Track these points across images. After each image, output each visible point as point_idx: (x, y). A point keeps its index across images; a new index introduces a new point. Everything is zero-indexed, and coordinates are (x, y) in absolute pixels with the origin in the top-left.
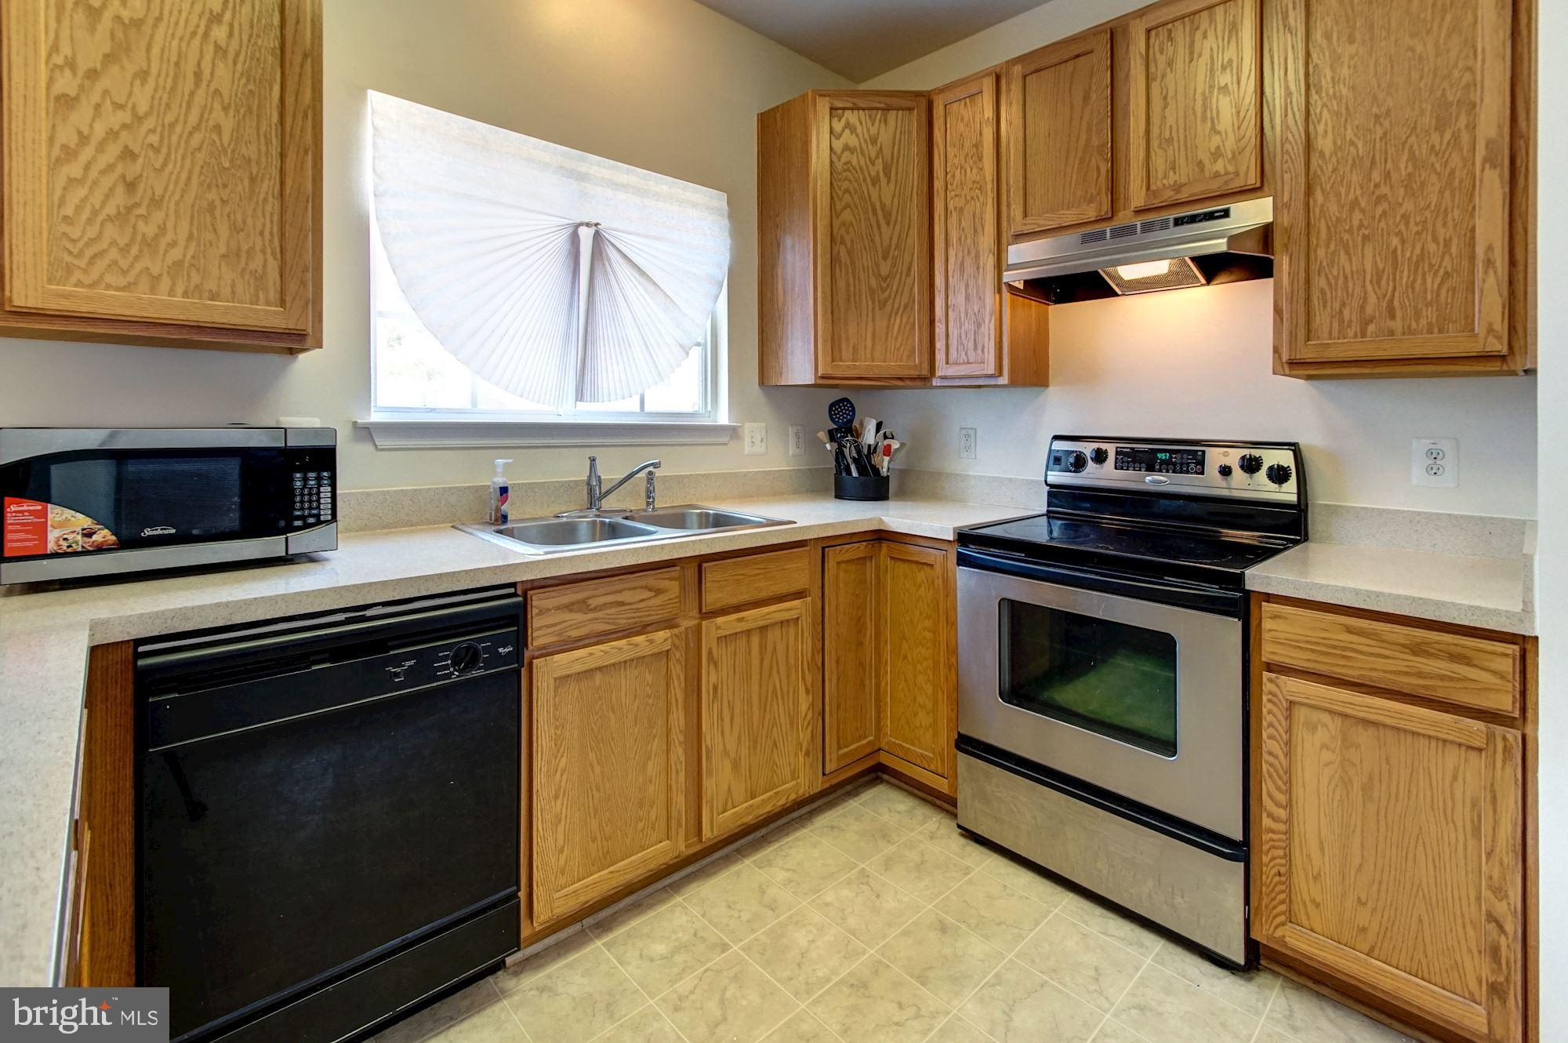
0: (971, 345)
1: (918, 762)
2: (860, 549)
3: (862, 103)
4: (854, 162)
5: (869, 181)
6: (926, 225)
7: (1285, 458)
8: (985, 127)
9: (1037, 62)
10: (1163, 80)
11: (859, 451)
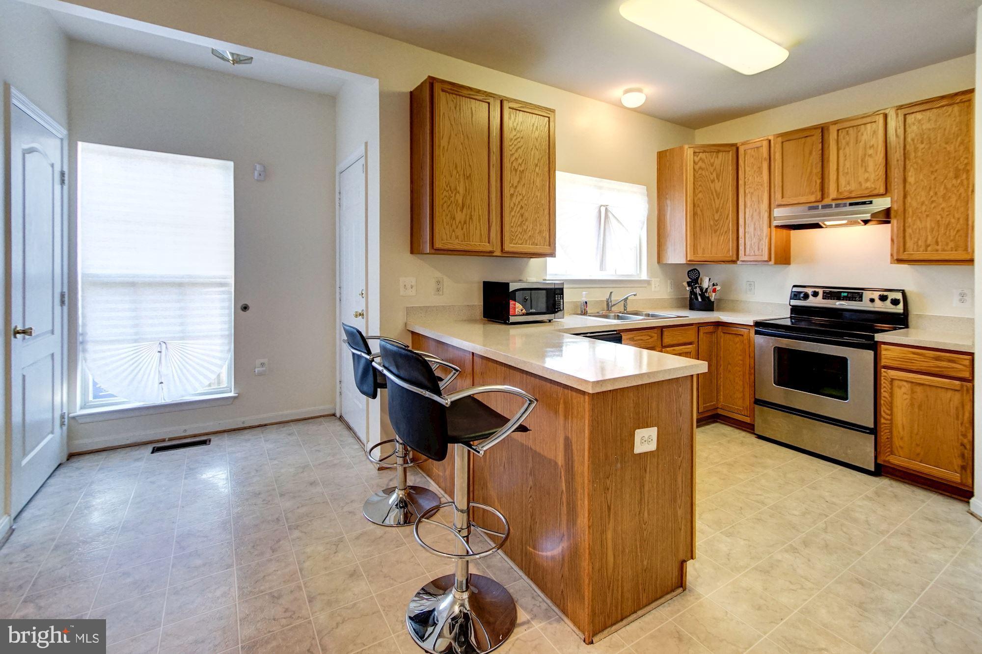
0: (756, 248)
1: (736, 412)
2: (709, 329)
3: (708, 150)
4: (704, 173)
5: (710, 182)
6: (735, 199)
7: (899, 296)
8: (763, 160)
9: (787, 137)
10: (844, 149)
11: (701, 289)
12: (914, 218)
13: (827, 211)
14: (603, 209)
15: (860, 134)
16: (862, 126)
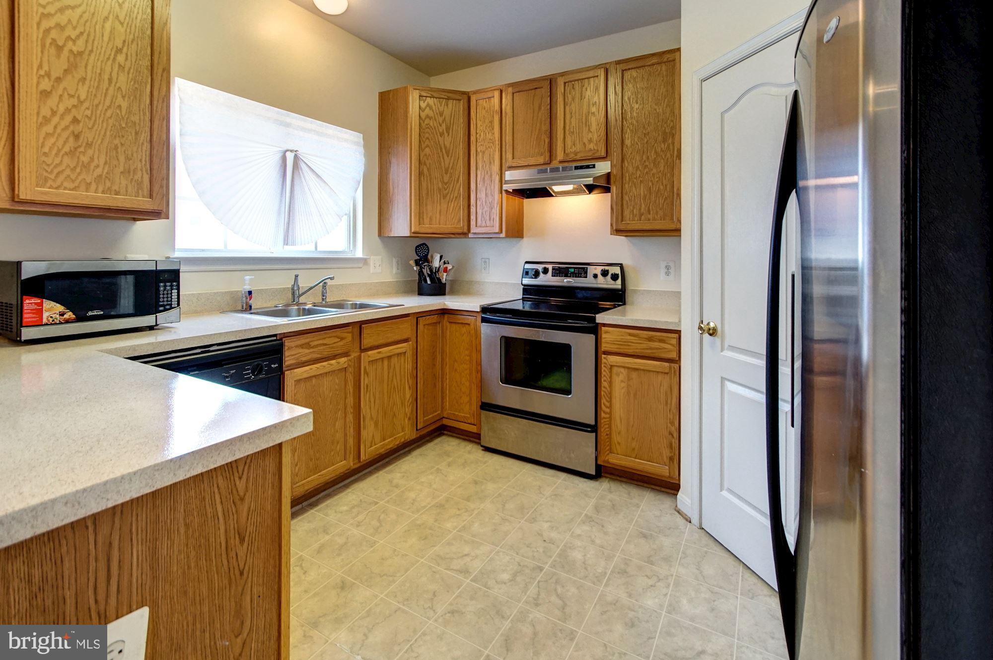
0: (488, 218)
1: (462, 420)
2: (435, 318)
3: (435, 95)
4: (431, 124)
5: (439, 135)
6: (467, 158)
7: (617, 270)
8: (495, 114)
9: (519, 87)
10: (570, 105)
11: (431, 270)
12: (630, 185)
13: (555, 175)
14: (290, 157)
15: (584, 89)
16: (586, 80)
